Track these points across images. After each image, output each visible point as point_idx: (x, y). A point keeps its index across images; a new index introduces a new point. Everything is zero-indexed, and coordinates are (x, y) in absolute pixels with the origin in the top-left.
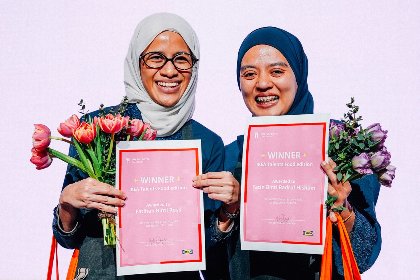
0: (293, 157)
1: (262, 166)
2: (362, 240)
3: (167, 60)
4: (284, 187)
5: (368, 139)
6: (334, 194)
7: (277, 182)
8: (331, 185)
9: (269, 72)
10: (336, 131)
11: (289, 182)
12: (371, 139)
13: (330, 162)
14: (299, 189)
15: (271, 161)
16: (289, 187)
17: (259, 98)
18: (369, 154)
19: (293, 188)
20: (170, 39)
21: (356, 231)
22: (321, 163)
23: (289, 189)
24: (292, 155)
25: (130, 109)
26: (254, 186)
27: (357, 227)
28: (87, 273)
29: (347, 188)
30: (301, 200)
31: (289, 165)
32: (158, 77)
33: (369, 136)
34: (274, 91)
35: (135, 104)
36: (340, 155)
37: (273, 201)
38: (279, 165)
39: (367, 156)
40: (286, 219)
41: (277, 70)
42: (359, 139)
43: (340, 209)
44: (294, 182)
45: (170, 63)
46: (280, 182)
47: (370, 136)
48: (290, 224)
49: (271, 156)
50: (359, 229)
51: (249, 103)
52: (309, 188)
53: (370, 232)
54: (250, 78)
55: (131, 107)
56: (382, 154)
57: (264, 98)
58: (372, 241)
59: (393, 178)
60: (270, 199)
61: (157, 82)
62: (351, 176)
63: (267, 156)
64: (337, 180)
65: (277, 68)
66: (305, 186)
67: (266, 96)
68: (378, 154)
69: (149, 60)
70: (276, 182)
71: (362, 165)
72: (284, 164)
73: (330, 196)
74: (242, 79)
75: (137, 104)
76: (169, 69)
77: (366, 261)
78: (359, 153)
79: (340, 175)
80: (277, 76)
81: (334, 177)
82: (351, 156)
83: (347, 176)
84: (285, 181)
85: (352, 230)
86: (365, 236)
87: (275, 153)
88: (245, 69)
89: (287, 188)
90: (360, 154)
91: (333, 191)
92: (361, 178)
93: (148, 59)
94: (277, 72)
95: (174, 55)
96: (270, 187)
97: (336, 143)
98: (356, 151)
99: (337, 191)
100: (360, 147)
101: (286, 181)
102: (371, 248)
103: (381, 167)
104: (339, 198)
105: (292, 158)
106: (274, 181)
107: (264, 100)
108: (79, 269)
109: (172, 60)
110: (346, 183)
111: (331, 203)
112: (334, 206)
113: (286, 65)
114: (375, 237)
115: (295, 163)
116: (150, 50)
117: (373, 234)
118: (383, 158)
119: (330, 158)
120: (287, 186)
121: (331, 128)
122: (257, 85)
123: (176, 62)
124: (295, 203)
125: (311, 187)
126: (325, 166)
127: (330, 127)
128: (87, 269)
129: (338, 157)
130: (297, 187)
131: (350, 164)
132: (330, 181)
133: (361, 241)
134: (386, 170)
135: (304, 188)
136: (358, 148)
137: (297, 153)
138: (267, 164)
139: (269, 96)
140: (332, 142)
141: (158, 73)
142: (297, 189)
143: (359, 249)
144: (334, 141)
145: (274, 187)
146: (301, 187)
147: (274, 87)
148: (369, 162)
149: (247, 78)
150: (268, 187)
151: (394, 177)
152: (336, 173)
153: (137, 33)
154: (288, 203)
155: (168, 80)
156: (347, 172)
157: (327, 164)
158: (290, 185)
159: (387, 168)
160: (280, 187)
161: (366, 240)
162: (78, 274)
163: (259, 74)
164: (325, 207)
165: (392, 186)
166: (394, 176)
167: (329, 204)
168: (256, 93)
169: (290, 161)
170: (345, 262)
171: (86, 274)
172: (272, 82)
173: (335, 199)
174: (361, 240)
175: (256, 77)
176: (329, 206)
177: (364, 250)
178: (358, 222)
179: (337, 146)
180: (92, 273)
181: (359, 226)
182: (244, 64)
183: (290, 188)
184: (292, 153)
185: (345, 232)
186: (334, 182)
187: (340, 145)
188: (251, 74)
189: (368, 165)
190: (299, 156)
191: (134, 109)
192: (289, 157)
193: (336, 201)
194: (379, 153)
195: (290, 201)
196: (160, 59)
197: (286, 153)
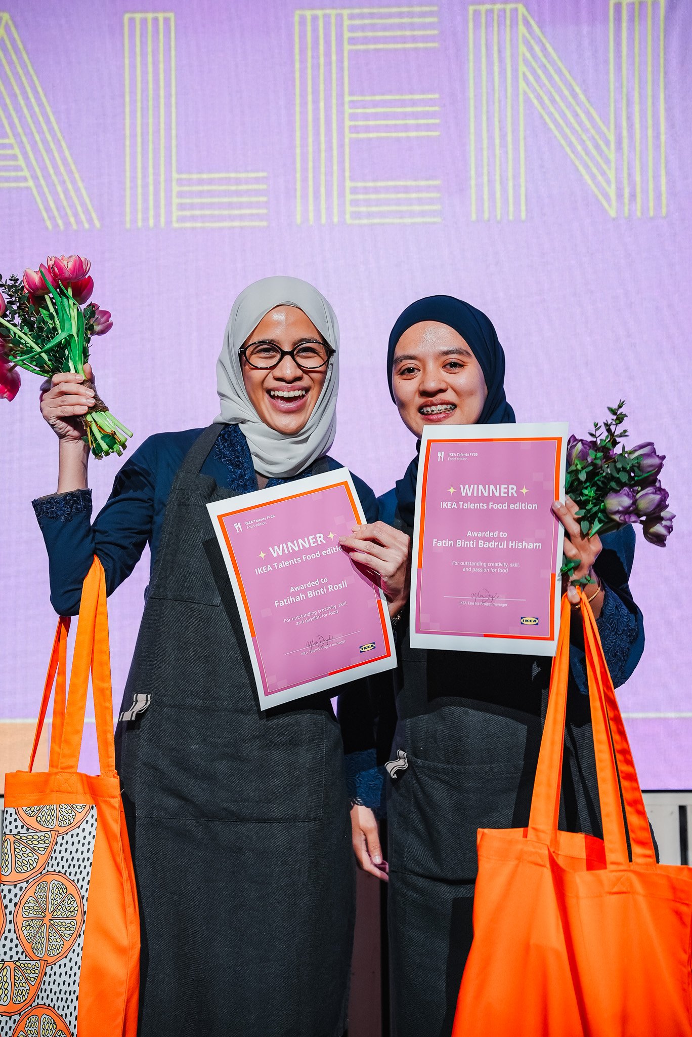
0: (505, 493)
1: (449, 507)
2: (615, 634)
3: (284, 354)
4: (488, 543)
5: (635, 466)
6: (575, 556)
7: (475, 534)
8: (569, 542)
9: (440, 366)
10: (580, 452)
11: (496, 534)
12: (639, 466)
13: (568, 502)
14: (514, 547)
15: (466, 499)
16: (496, 544)
17: (424, 409)
18: (633, 490)
19: (502, 546)
20: (287, 318)
21: (605, 619)
22: (553, 505)
23: (496, 547)
24: (503, 490)
25: (230, 432)
26: (435, 541)
27: (607, 612)
28: (149, 702)
29: (596, 546)
30: (517, 565)
31: (496, 506)
32: (271, 383)
33: (636, 461)
34: (449, 396)
35: (237, 424)
36: (586, 492)
37: (469, 567)
38: (480, 506)
39: (630, 493)
40: (491, 597)
41: (454, 361)
42: (619, 466)
43: (585, 581)
44: (505, 535)
45: (288, 358)
46: (480, 534)
47: (639, 461)
48: (497, 605)
49: (466, 491)
50: (610, 615)
51: (409, 418)
52: (531, 546)
53: (628, 622)
54: (409, 377)
55: (231, 428)
56: (656, 491)
57: (433, 408)
58: (629, 636)
59: (670, 532)
60: (462, 564)
61: (268, 391)
62: (603, 525)
63: (458, 491)
64: (581, 532)
65: (453, 358)
66: (524, 542)
67: (436, 405)
68: (650, 492)
69: (254, 356)
70: (473, 536)
71: (623, 507)
72: (488, 506)
73: (567, 559)
74: (396, 379)
75: (240, 425)
76: (288, 368)
77: (619, 670)
78: (618, 489)
79: (585, 524)
80: (453, 372)
81: (575, 528)
82: (603, 492)
83: (597, 526)
84: (488, 534)
85: (600, 617)
86: (619, 628)
87: (472, 486)
88: (401, 361)
89: (493, 545)
90: (620, 490)
91: (573, 551)
92: (618, 529)
93: (252, 353)
94: (454, 365)
95: (294, 344)
96: (463, 543)
97: (581, 471)
98: (613, 484)
99: (579, 551)
100: (621, 479)
101: (491, 534)
102: (628, 648)
103: (654, 513)
104: (582, 562)
105: (503, 495)
106: (469, 534)
107: (433, 411)
108: (136, 695)
109: (291, 354)
110: (593, 537)
111: (569, 570)
112: (574, 577)
113: (468, 353)
114: (635, 630)
115: (506, 503)
116: (255, 339)
117: (633, 625)
118: (657, 497)
119: (568, 496)
120: (493, 541)
121: (571, 447)
122: (421, 388)
123: (298, 356)
124: (506, 571)
125: (535, 544)
126: (559, 509)
127: (568, 445)
128: (149, 696)
129: (582, 494)
130: (510, 544)
131: (602, 507)
132: (567, 535)
133: (613, 635)
134: (662, 519)
135: (522, 545)
136: (618, 481)
137: (511, 486)
138: (458, 505)
139: (442, 404)
140: (575, 469)
141: (270, 375)
142: (510, 547)
143: (609, 649)
144: (579, 467)
145: (471, 544)
146: (517, 544)
147: (450, 390)
148: (635, 503)
149: (404, 377)
150: (459, 543)
151: (672, 530)
152: (578, 521)
153: (237, 310)
154: (494, 570)
155: (287, 387)
156: (597, 519)
157: (562, 506)
158: (499, 539)
159: (663, 514)
160: (481, 543)
161: (620, 634)
162: (134, 703)
163: (424, 369)
164: (558, 577)
165: (666, 545)
166: (672, 528)
167: (567, 572)
168: (420, 401)
169: (500, 500)
170: (591, 670)
171: (146, 703)
172: (446, 382)
173: (578, 564)
174: (613, 633)
175: (419, 374)
176: (565, 576)
177: (617, 652)
178: (609, 603)
179: (583, 476)
180: (156, 701)
181: (610, 610)
182: (399, 352)
183: (498, 545)
184: (503, 486)
185: (592, 621)
186: (575, 537)
187: (587, 473)
188: (410, 370)
189: (631, 508)
190: (514, 491)
191: (236, 432)
192: (497, 494)
193: (577, 567)
194: (650, 490)
195: (497, 568)
196: (272, 353)
197: (492, 487)
